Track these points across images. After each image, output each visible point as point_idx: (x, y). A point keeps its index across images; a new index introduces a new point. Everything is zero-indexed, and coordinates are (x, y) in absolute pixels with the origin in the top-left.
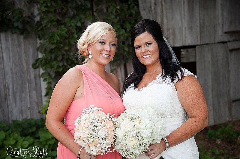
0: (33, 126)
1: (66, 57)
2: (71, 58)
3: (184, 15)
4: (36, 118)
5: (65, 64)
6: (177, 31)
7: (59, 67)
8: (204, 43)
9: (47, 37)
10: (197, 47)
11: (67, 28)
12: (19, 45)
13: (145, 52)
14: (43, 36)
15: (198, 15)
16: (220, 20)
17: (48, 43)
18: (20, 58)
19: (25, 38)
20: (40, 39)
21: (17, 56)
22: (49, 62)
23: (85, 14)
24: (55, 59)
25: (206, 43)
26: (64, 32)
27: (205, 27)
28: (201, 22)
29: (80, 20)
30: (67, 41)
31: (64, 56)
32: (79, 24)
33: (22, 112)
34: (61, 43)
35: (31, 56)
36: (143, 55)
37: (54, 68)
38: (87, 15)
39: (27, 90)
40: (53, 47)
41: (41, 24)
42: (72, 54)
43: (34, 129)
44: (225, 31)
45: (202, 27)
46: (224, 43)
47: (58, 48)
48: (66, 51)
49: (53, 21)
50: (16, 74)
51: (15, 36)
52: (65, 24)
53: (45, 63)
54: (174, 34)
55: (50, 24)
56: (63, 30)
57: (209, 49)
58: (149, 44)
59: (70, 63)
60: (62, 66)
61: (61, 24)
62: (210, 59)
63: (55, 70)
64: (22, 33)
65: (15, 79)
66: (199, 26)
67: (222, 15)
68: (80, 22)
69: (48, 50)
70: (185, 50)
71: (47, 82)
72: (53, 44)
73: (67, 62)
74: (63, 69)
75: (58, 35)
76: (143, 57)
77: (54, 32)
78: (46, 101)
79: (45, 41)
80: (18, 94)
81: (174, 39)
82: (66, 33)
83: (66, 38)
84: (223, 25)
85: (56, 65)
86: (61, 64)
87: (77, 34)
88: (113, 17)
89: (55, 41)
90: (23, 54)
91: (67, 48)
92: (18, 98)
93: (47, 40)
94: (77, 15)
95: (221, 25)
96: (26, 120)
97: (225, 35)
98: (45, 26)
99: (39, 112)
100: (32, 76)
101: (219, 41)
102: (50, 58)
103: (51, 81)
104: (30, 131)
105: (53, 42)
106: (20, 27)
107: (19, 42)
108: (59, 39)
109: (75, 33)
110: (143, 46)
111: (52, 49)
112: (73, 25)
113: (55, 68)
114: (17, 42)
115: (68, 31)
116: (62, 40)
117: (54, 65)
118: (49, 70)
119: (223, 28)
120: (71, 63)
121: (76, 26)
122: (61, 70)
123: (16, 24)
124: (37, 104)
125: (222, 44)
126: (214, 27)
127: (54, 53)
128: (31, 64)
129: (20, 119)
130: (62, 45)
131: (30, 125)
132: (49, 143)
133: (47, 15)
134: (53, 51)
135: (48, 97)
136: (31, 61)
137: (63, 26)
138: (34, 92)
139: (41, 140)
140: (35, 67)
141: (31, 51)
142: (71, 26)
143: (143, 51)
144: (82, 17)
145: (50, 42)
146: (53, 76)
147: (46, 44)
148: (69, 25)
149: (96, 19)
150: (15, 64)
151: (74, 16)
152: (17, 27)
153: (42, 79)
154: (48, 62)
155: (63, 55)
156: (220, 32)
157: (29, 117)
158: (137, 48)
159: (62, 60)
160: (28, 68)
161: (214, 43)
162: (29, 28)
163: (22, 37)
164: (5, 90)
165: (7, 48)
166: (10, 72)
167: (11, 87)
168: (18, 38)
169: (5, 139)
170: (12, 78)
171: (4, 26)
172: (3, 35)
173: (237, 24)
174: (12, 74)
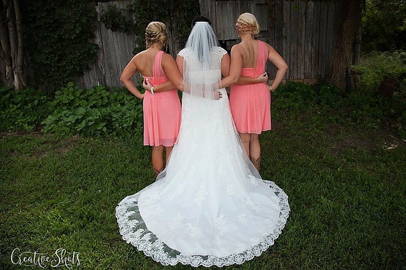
3: (231, 19)
6: (226, 30)
12: (124, 40)
14: (139, 33)
18: (125, 48)
19: (127, 35)
20: (137, 36)
21: (123, 47)
38: (167, 19)
41: (137, 26)
50: (123, 58)
51: (121, 34)
54: (224, 31)
64: (125, 32)
70: (230, 42)
79: (140, 36)
81: (224, 35)
90: (127, 45)
99: (138, 82)
106: (124, 28)
114: (123, 38)
123: (121, 26)
128: (132, 51)
136: (132, 50)
141: (132, 43)
147: (140, 38)
150: (122, 52)
152: (122, 28)
160: (130, 54)
162: (130, 28)
163: (126, 34)
164: (117, 68)
165: (117, 41)
166: (119, 56)
167: (120, 66)
168: (123, 35)
169: (117, 96)
170: (121, 60)
171: (115, 27)
172: (114, 33)
173: (264, 26)
174: (121, 58)
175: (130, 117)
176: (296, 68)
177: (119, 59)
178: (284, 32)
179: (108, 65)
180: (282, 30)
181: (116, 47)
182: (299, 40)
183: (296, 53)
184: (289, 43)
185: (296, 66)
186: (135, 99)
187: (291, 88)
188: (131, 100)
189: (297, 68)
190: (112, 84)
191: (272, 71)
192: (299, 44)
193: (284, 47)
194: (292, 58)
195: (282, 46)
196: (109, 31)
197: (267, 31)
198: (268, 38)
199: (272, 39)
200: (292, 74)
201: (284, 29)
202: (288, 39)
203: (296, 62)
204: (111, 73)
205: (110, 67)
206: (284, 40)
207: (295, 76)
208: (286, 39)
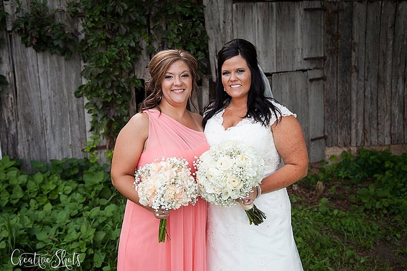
0: (75, 167)
1: (116, 84)
2: (122, 86)
3: (258, 37)
4: (79, 158)
5: (115, 93)
7: (107, 96)
8: (280, 71)
9: (93, 59)
10: (273, 74)
11: (118, 49)
12: (60, 69)
13: (235, 81)
14: (88, 57)
15: (274, 37)
16: (299, 44)
17: (95, 66)
18: (60, 84)
19: (66, 60)
20: (85, 62)
21: (57, 82)
22: (96, 90)
23: (140, 32)
24: (103, 86)
25: (283, 71)
26: (114, 54)
27: (282, 51)
28: (278, 45)
29: (134, 39)
30: (117, 64)
31: (114, 83)
32: (133, 44)
33: (62, 149)
34: (110, 66)
35: (73, 83)
36: (231, 84)
37: (101, 97)
38: (143, 33)
39: (69, 124)
40: (100, 71)
41: (87, 43)
42: (123, 80)
43: (76, 171)
44: (305, 57)
45: (278, 51)
46: (304, 71)
47: (107, 73)
48: (117, 77)
49: (101, 39)
50: (55, 103)
51: (54, 57)
52: (115, 43)
53: (91, 91)
55: (97, 43)
56: (113, 51)
57: (287, 78)
58: (240, 71)
59: (120, 91)
60: (111, 94)
61: (111, 44)
62: (288, 90)
63: (102, 100)
64: (63, 54)
65: (53, 109)
66: (275, 50)
67: (302, 37)
68: (134, 42)
69: (95, 74)
71: (92, 114)
72: (100, 67)
73: (118, 91)
74: (113, 99)
75: (107, 57)
76: (230, 86)
77: (102, 53)
78: (91, 137)
79: (91, 64)
80: (57, 128)
82: (116, 54)
83: (116, 61)
84: (302, 49)
85: (104, 94)
86: (110, 93)
87: (129, 56)
88: (174, 36)
89: (104, 65)
90: (63, 80)
91: (117, 73)
92: (57, 133)
93: (94, 63)
94: (131, 33)
95: (300, 50)
96: (67, 160)
97: (304, 61)
98: (91, 45)
99: (83, 150)
100: (75, 106)
101: (298, 69)
102: (96, 84)
103: (97, 112)
104: (72, 173)
105: (101, 65)
106: (61, 46)
107: (59, 64)
108: (108, 62)
109: (128, 55)
110: (233, 73)
111: (100, 74)
112: (125, 45)
113: (103, 97)
114: (56, 65)
115: (119, 52)
116: (111, 63)
117: (101, 93)
118: (95, 99)
119: (302, 53)
120: (122, 91)
121: (129, 46)
122: (109, 100)
123: (56, 43)
124: (80, 140)
125: (301, 73)
126: (293, 51)
127: (101, 78)
128: (73, 92)
129: (60, 158)
130: (111, 69)
131: (73, 167)
132: (95, 189)
133: (93, 32)
134: (101, 76)
135: (93, 132)
136: (74, 89)
137: (113, 46)
138: (77, 126)
139: (87, 185)
140: (78, 95)
141: (74, 75)
142: (122, 46)
143: (233, 79)
144: (137, 35)
145: (97, 65)
146: (100, 107)
147: (92, 68)
148: (121, 45)
149: (153, 38)
150: (54, 92)
151: (127, 34)
152: (57, 46)
153: (86, 111)
154: (94, 89)
155: (113, 81)
156: (299, 58)
157: (71, 157)
158: (224, 74)
159: (111, 88)
160: (69, 97)
161: (293, 71)
162: (71, 48)
163: (63, 58)
164: (41, 123)
165: (45, 71)
166: (48, 100)
167: (48, 119)
168: (58, 60)
169: (43, 183)
170: (51, 108)
171: (42, 44)
172: (40, 56)
173: (319, 49)
174: (50, 103)
175: (78, 240)
176: (375, 126)
177: (46, 107)
178: (353, 59)
179: (25, 118)
180: (351, 57)
181: (42, 82)
182: (381, 74)
183: (375, 98)
184: (362, 79)
185: (374, 122)
186: (80, 190)
187: (371, 163)
188: (73, 192)
189: (378, 124)
190: (29, 153)
191: (332, 131)
192: (380, 80)
193: (354, 86)
194: (368, 106)
195: (350, 86)
196: (30, 51)
197: (324, 58)
198: (325, 70)
199: (333, 73)
200: (367, 135)
201: (353, 54)
202: (362, 73)
203: (375, 114)
204: (28, 133)
205: (29, 121)
206: (354, 74)
207: (374, 139)
208: (358, 71)
